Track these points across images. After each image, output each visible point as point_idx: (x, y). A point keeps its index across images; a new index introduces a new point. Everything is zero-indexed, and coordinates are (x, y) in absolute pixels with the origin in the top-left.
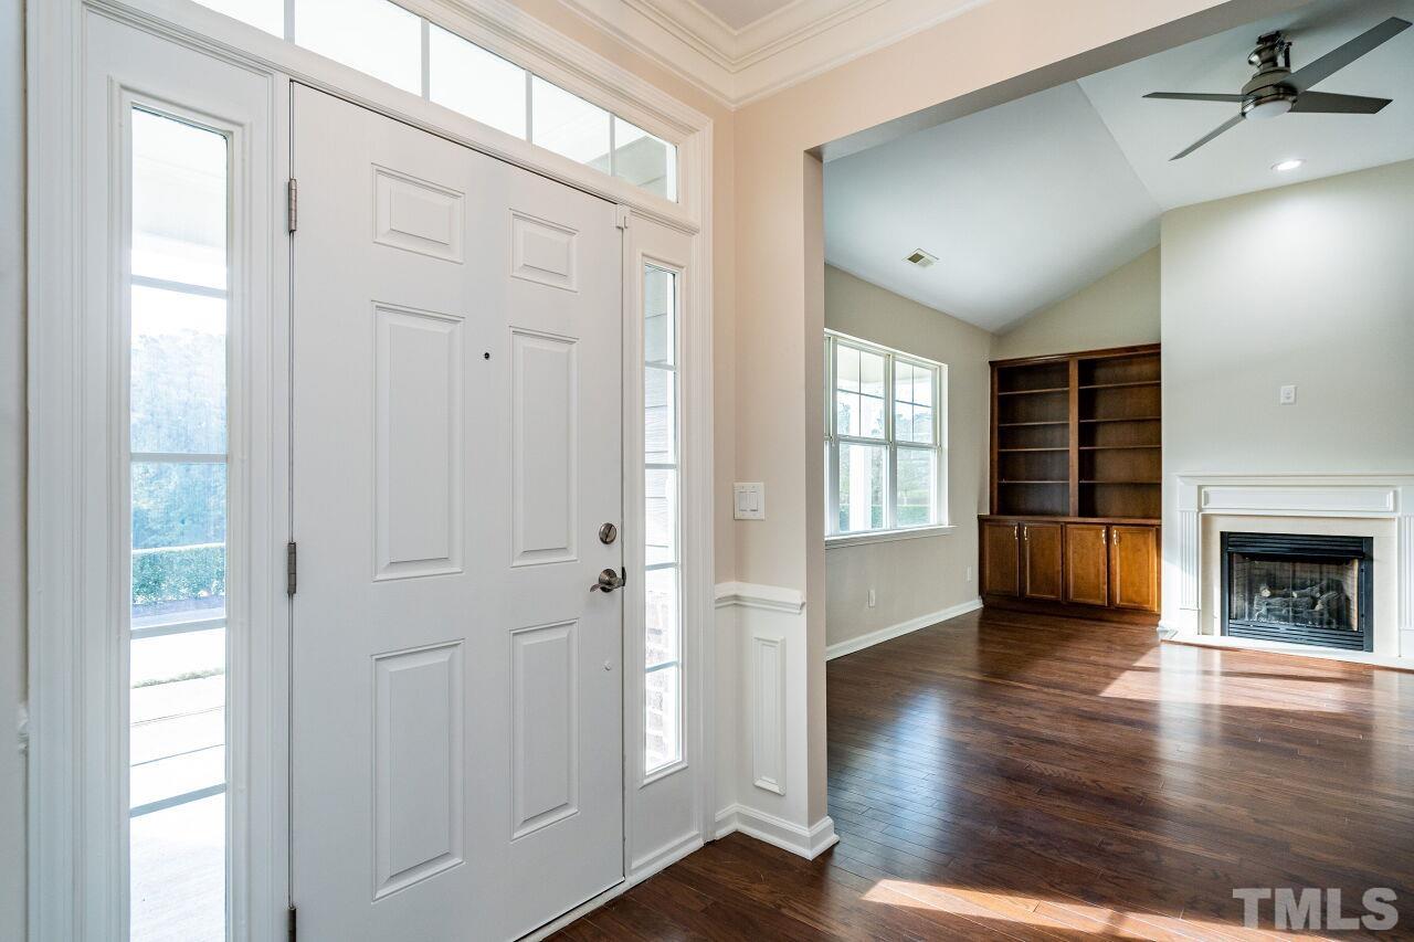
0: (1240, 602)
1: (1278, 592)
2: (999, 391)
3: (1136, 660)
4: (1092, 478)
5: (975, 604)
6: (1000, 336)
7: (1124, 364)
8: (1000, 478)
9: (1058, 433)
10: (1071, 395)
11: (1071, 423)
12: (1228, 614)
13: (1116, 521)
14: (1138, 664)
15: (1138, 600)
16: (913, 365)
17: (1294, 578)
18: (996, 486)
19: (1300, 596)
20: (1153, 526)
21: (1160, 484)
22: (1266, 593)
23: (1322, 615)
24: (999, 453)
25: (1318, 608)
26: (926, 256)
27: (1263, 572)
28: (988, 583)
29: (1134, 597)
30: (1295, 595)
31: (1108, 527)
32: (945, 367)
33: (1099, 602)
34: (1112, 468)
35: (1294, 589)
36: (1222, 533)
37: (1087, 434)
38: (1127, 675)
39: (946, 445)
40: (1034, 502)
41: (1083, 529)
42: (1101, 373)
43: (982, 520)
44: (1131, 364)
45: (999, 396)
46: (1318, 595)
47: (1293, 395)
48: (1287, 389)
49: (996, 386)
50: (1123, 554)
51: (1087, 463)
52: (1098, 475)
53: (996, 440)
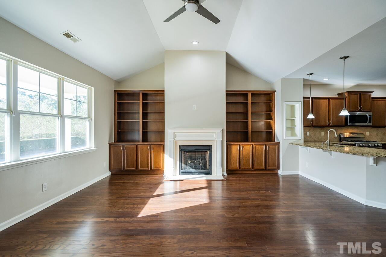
0: (184, 165)
1: (192, 161)
2: (117, 100)
3: (154, 192)
4: (147, 130)
5: (108, 174)
6: (118, 82)
7: (156, 96)
8: (118, 130)
9: (137, 115)
10: (140, 103)
11: (140, 112)
12: (181, 169)
13: (152, 143)
14: (155, 193)
15: (158, 167)
16: (76, 85)
17: (196, 156)
18: (116, 132)
19: (197, 162)
20: (162, 144)
21: (164, 132)
22: (190, 162)
23: (201, 166)
24: (117, 121)
25: (201, 164)
26: (74, 36)
27: (189, 156)
28: (112, 166)
29: (157, 166)
30: (196, 161)
31: (150, 145)
32: (93, 89)
33: (147, 169)
34: (152, 127)
35: (196, 160)
36: (179, 146)
37: (145, 116)
38: (151, 200)
39: (93, 118)
40: (130, 137)
41: (143, 146)
42: (149, 98)
43: (110, 145)
44: (157, 96)
45: (118, 102)
46: (201, 161)
47: (195, 107)
48: (194, 106)
49: (116, 99)
50: (154, 153)
51: (145, 125)
52: (149, 129)
53: (116, 117)
